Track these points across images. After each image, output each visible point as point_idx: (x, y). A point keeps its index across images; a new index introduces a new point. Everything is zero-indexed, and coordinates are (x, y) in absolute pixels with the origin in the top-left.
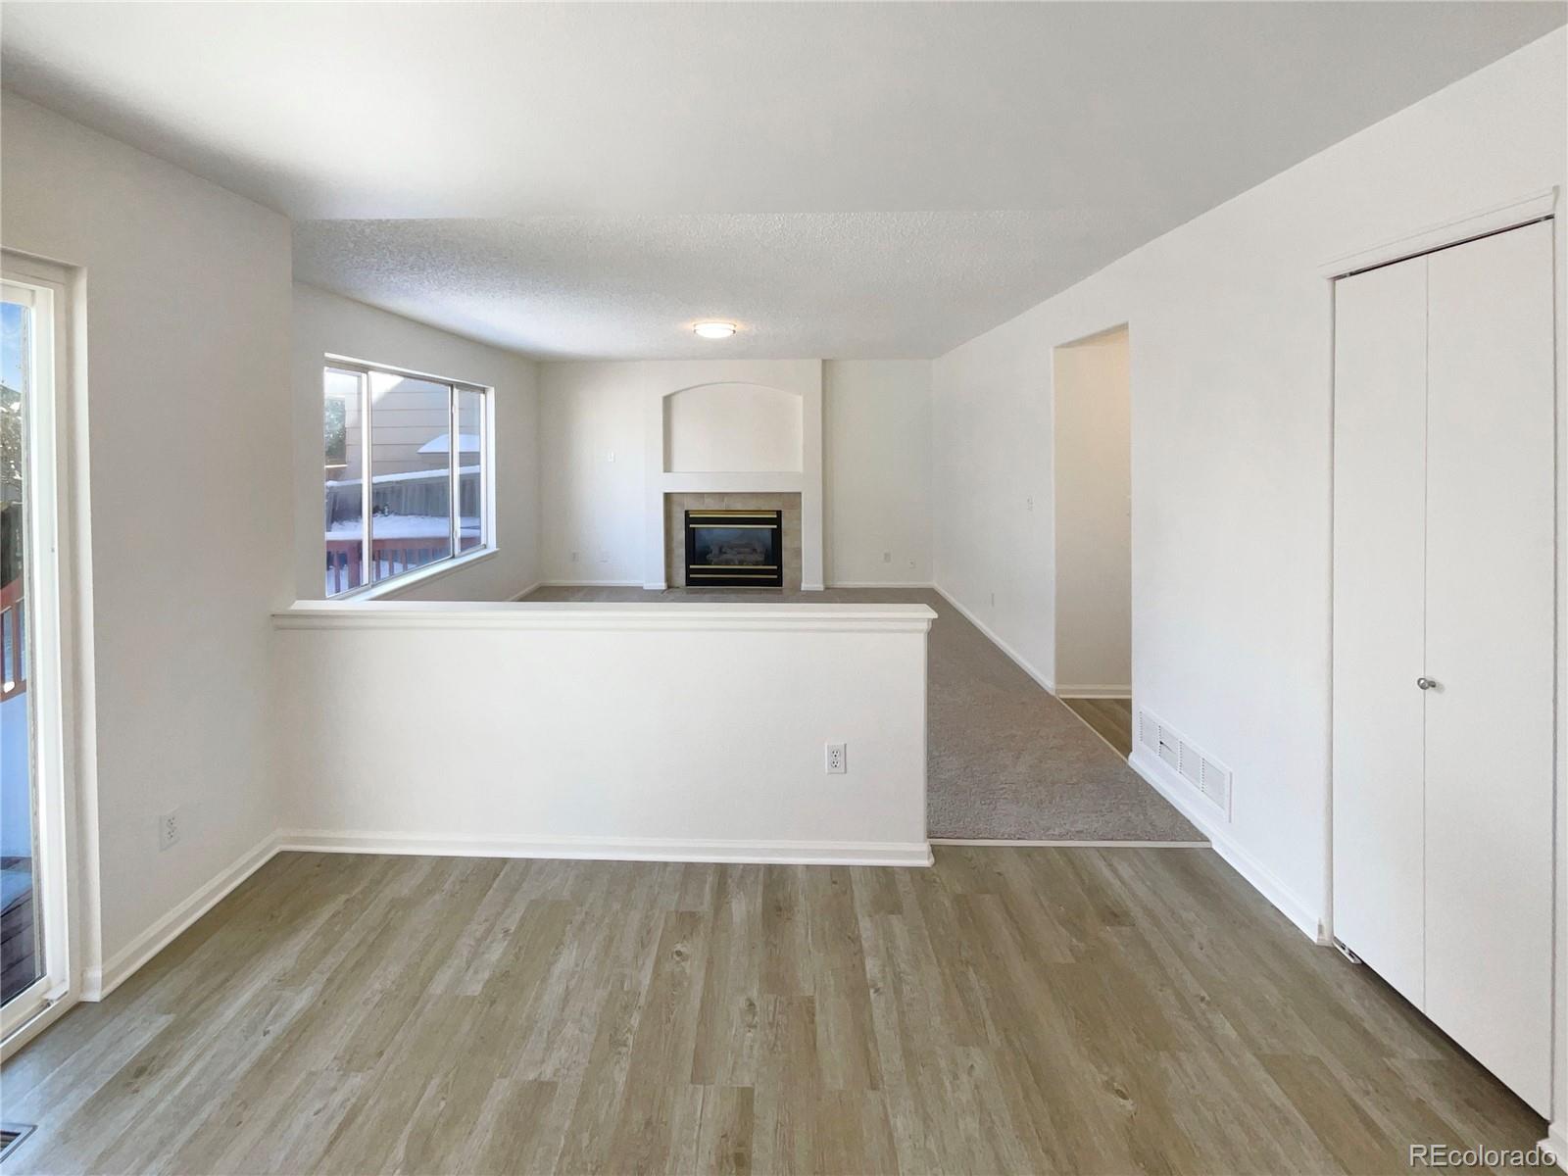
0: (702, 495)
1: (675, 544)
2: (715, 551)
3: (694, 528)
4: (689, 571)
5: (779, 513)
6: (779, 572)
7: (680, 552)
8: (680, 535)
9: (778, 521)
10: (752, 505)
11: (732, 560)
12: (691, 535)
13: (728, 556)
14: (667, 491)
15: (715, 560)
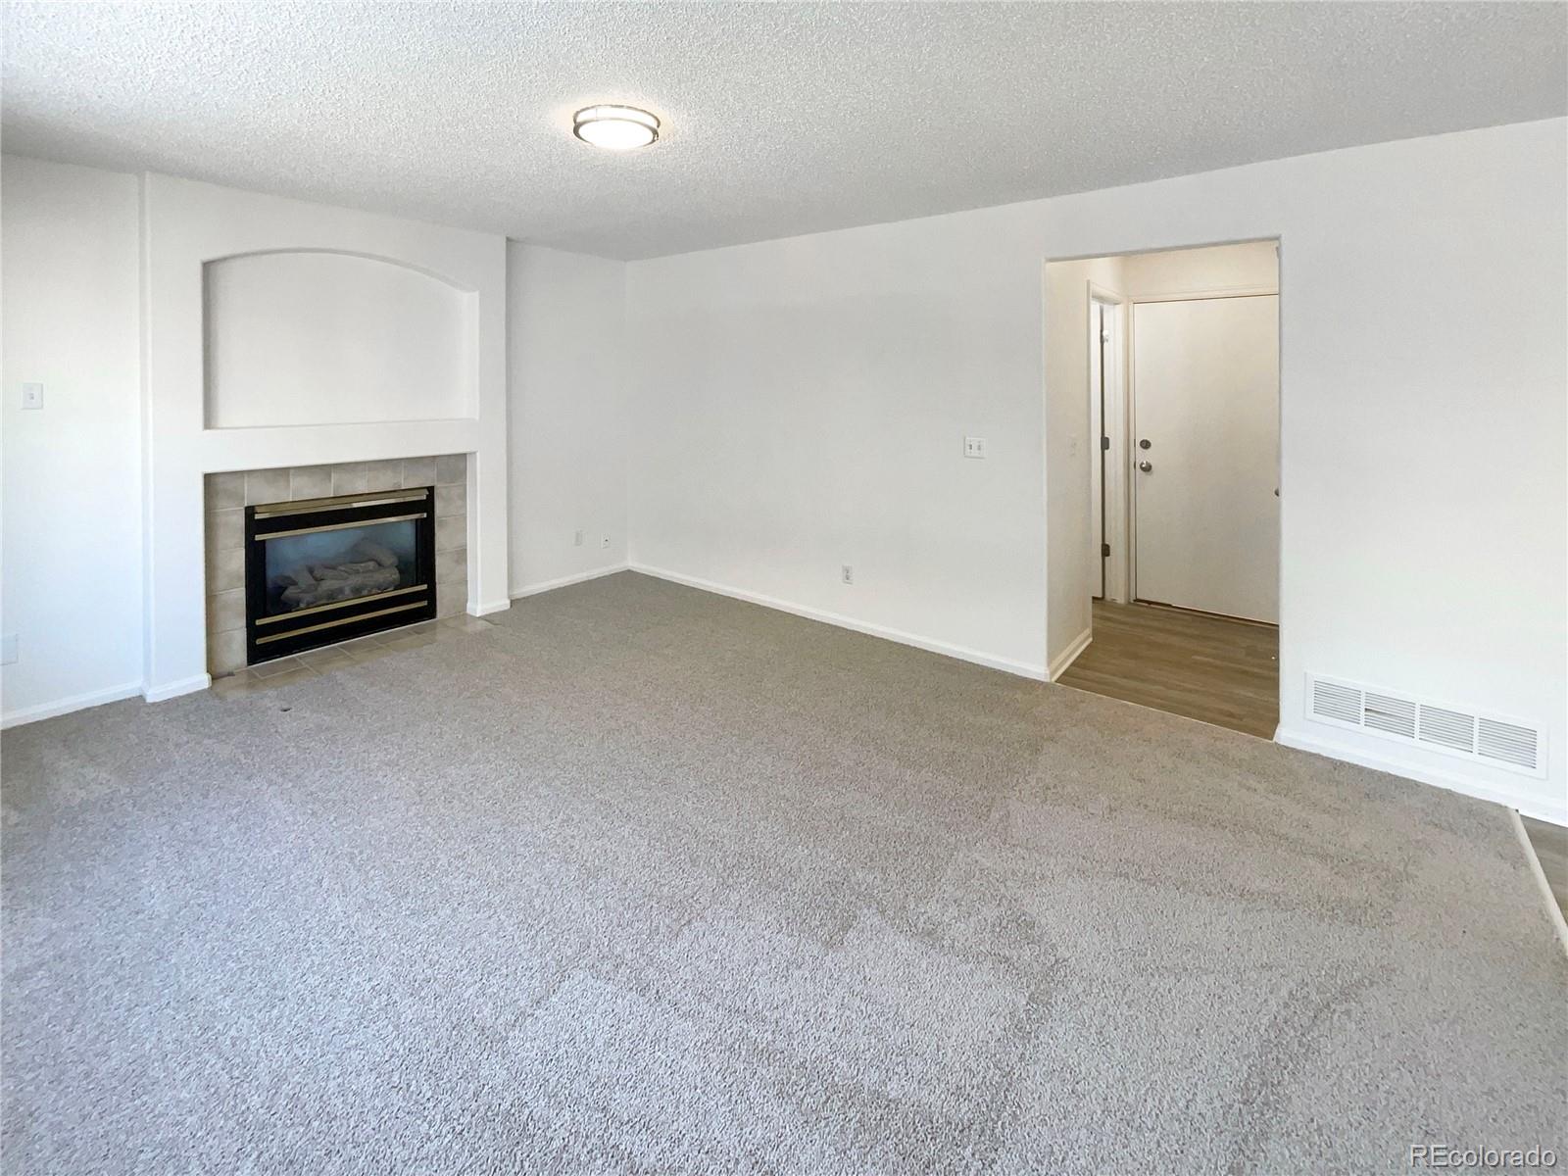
0: (284, 472)
1: (221, 582)
2: (305, 580)
3: (264, 541)
4: (253, 632)
5: (431, 489)
6: (431, 595)
7: (236, 595)
8: (235, 561)
9: (427, 505)
10: (384, 482)
11: (341, 590)
12: (256, 555)
13: (328, 585)
14: (209, 471)
15: (308, 598)
